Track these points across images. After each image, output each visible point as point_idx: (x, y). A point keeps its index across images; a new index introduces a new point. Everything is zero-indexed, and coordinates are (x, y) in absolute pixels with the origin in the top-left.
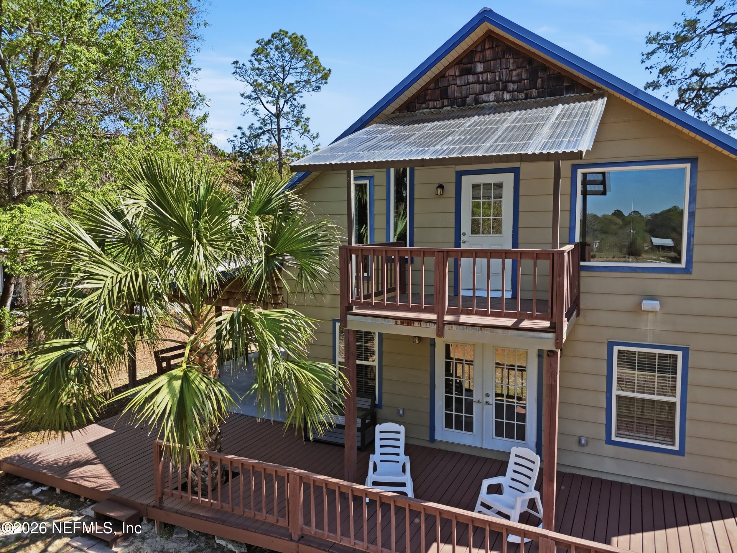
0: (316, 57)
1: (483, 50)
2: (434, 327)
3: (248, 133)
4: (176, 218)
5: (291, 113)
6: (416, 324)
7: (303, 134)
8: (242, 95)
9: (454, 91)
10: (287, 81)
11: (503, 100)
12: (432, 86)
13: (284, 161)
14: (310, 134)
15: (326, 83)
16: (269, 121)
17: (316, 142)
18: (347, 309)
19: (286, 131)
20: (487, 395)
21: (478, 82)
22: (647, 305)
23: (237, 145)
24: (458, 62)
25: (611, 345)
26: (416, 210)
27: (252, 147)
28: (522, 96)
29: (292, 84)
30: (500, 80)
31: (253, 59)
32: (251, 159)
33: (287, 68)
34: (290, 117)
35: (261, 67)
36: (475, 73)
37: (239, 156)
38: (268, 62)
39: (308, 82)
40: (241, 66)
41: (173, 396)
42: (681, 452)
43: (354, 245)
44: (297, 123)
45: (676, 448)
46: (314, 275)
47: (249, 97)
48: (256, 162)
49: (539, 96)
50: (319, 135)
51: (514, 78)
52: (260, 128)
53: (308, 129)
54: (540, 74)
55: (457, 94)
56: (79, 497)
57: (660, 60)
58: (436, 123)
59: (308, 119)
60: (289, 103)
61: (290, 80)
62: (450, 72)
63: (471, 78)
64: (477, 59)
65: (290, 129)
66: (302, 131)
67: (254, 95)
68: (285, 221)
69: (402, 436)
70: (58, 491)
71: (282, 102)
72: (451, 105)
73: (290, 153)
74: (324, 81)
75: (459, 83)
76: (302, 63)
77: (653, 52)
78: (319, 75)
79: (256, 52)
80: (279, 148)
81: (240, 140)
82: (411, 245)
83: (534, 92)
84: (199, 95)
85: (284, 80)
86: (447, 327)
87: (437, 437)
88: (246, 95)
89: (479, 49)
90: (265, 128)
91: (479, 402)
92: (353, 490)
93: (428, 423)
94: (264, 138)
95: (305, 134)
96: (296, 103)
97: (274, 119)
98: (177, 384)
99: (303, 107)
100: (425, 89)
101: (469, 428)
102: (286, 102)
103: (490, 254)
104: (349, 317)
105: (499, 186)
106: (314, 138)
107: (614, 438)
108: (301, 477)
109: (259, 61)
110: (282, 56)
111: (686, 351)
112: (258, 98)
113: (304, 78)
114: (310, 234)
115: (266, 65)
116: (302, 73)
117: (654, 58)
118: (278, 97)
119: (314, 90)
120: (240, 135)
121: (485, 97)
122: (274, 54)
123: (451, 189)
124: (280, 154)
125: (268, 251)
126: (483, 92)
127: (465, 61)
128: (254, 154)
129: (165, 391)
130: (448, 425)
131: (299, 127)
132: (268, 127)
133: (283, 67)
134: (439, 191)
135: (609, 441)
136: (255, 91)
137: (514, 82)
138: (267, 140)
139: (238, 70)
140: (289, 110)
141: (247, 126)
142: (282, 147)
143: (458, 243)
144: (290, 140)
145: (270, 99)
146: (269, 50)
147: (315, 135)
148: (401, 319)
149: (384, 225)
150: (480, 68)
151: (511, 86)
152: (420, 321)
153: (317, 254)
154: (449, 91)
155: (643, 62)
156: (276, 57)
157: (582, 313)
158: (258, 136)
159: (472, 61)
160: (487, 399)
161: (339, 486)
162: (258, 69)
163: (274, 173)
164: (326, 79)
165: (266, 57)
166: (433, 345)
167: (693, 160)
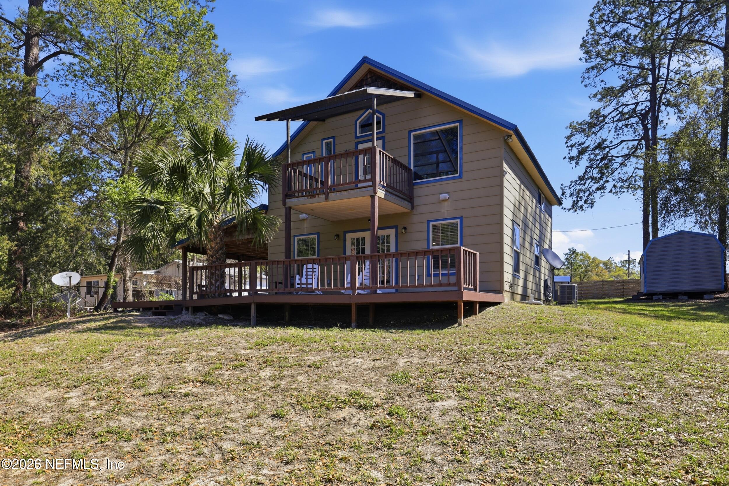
1: (367, 78)
2: (324, 196)
6: (317, 196)
18: (286, 196)
22: (442, 196)
25: (428, 222)
86: (329, 195)
89: (365, 78)
104: (287, 200)
111: (461, 218)
148: (310, 196)
157: (414, 208)
166: (345, 240)
167: (460, 121)
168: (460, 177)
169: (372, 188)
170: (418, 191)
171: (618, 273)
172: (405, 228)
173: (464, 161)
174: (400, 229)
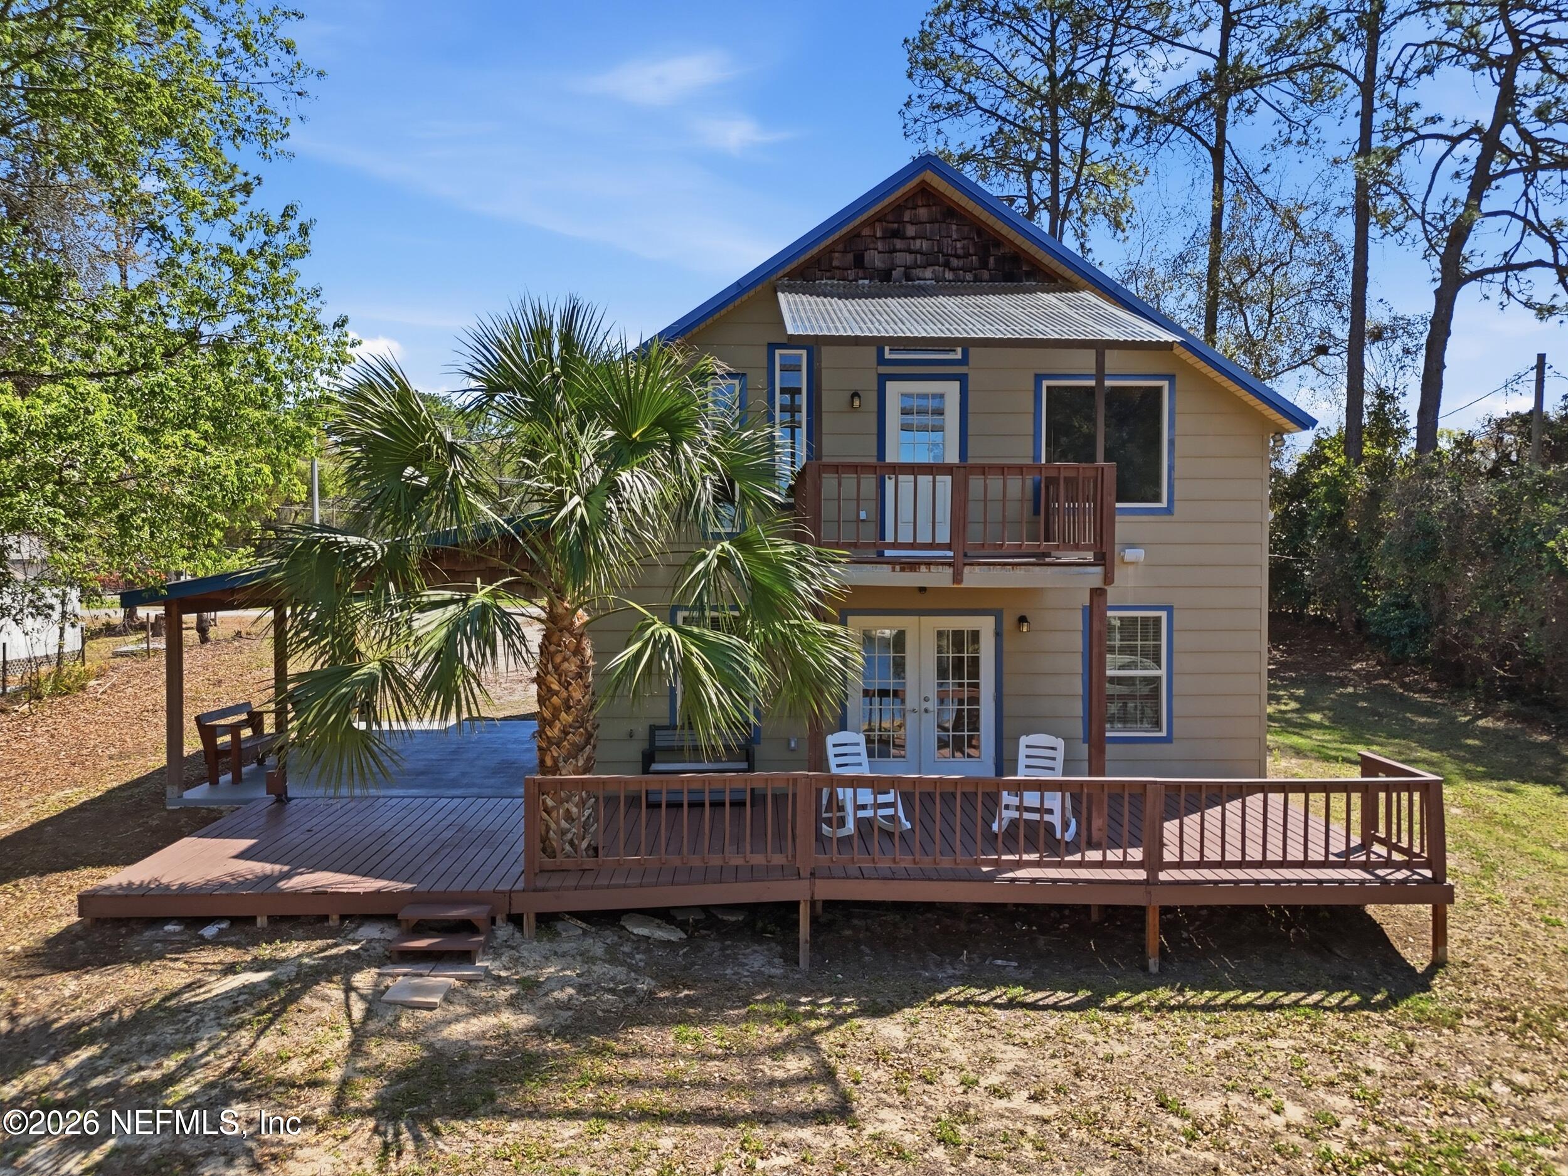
1: (915, 207)
2: (949, 571)
9: (874, 259)
11: (943, 280)
12: (840, 247)
20: (926, 699)
21: (908, 250)
22: (1130, 555)
28: (969, 276)
30: (940, 251)
36: (904, 238)
42: (1168, 740)
45: (1163, 734)
49: (991, 280)
51: (959, 252)
54: (992, 251)
55: (878, 263)
62: (868, 232)
63: (899, 244)
64: (907, 218)
72: (870, 278)
75: (880, 248)
83: (986, 274)
86: (967, 570)
89: (909, 204)
91: (914, 711)
100: (828, 251)
105: (939, 398)
111: (1171, 610)
121: (918, 272)
123: (870, 399)
126: (916, 266)
127: (890, 218)
134: (857, 402)
137: (958, 257)
150: (911, 231)
151: (955, 262)
152: (928, 564)
154: (867, 258)
159: (900, 220)
160: (925, 705)
167: (1171, 378)
168: (1169, 511)
169: (1098, 569)
172: (1024, 620)
173: (1177, 474)
174: (1009, 621)
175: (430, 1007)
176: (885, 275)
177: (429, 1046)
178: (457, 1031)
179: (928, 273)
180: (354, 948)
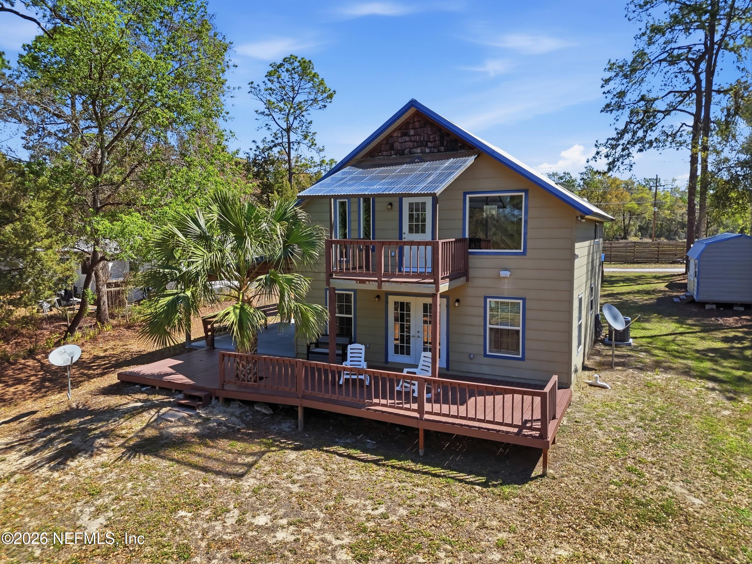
0: (323, 79)
1: (414, 122)
2: (376, 284)
3: (261, 147)
4: (234, 223)
5: (300, 128)
6: (367, 282)
7: (310, 147)
8: (257, 111)
9: (397, 145)
10: (296, 100)
11: (425, 153)
12: (385, 142)
13: (293, 171)
14: (317, 147)
15: (330, 102)
16: (280, 135)
17: (322, 154)
18: (330, 275)
19: (295, 144)
20: (418, 332)
21: (411, 141)
22: (503, 274)
23: (252, 156)
24: (399, 128)
25: (486, 298)
26: (376, 218)
27: (265, 158)
28: (436, 150)
29: (301, 103)
30: (424, 140)
31: (266, 80)
32: (264, 169)
33: (296, 88)
34: (299, 131)
35: (273, 87)
36: (409, 136)
37: (254, 166)
38: (280, 83)
39: (315, 100)
40: (256, 86)
41: (236, 316)
42: (523, 359)
43: (333, 239)
44: (305, 137)
45: (520, 356)
46: (311, 256)
47: (263, 113)
48: (269, 172)
49: (445, 151)
50: (325, 148)
51: (431, 140)
52: (273, 141)
53: (315, 142)
54: (445, 138)
55: (399, 148)
56: (171, 390)
57: (616, 86)
58: (383, 168)
59: (314, 134)
60: (298, 119)
61: (299, 98)
62: (395, 134)
63: (407, 138)
64: (411, 127)
65: (299, 143)
66: (310, 144)
67: (267, 111)
68: (294, 226)
69: (363, 351)
70: (157, 388)
71: (291, 118)
72: (396, 154)
73: (299, 164)
74: (329, 100)
75: (400, 141)
76: (310, 85)
77: (610, 79)
78: (325, 95)
79: (269, 74)
80: (289, 159)
81: (254, 152)
82: (374, 238)
83: (442, 149)
84: (231, 132)
85: (293, 98)
86: (383, 284)
87: (389, 360)
88: (259, 112)
89: (411, 121)
90: (277, 141)
91: (414, 336)
92: (330, 367)
93: (384, 352)
94: (276, 150)
95: (313, 147)
96: (304, 121)
97: (285, 133)
98: (238, 311)
99: (311, 122)
100: (380, 144)
101: (408, 353)
102: (295, 118)
103: (419, 244)
104: (331, 280)
105: (424, 204)
106: (320, 151)
107: (488, 353)
108: (303, 363)
109: (272, 81)
110: (292, 78)
111: (524, 300)
112: (271, 115)
113: (312, 97)
114: (309, 233)
115: (278, 85)
116: (309, 93)
117: (612, 83)
118: (288, 114)
119: (320, 108)
120: (254, 148)
121: (415, 150)
122: (285, 76)
123: (396, 205)
124: (290, 165)
125: (285, 242)
126: (414, 148)
127: (404, 128)
128: (266, 164)
129: (232, 314)
130: (396, 352)
131: (307, 141)
132: (280, 141)
133: (293, 88)
134: (389, 207)
135: (486, 355)
136: (268, 109)
137: (431, 142)
138: (279, 152)
139: (253, 90)
140: (298, 126)
141: (261, 140)
142: (292, 158)
143: (401, 237)
144: (299, 152)
145: (282, 116)
146: (281, 72)
147: (321, 148)
148: (359, 280)
149: (357, 228)
150: (412, 132)
151: (430, 144)
152: (369, 281)
153: (313, 245)
154: (395, 146)
155: (602, 86)
156: (286, 79)
157: (470, 280)
158: (271, 148)
159: (408, 129)
160: (418, 334)
161: (324, 365)
162: (271, 89)
163: (285, 183)
164: (331, 98)
165: (278, 78)
166: (387, 302)
167: (526, 191)
168: (524, 253)
169: (434, 285)
170: (474, 261)
171: (641, 195)
172: (458, 301)
173: (528, 236)
174: (452, 301)
175: (171, 422)
176: (401, 153)
177: (161, 433)
178: (173, 430)
179: (419, 150)
180: (172, 400)
